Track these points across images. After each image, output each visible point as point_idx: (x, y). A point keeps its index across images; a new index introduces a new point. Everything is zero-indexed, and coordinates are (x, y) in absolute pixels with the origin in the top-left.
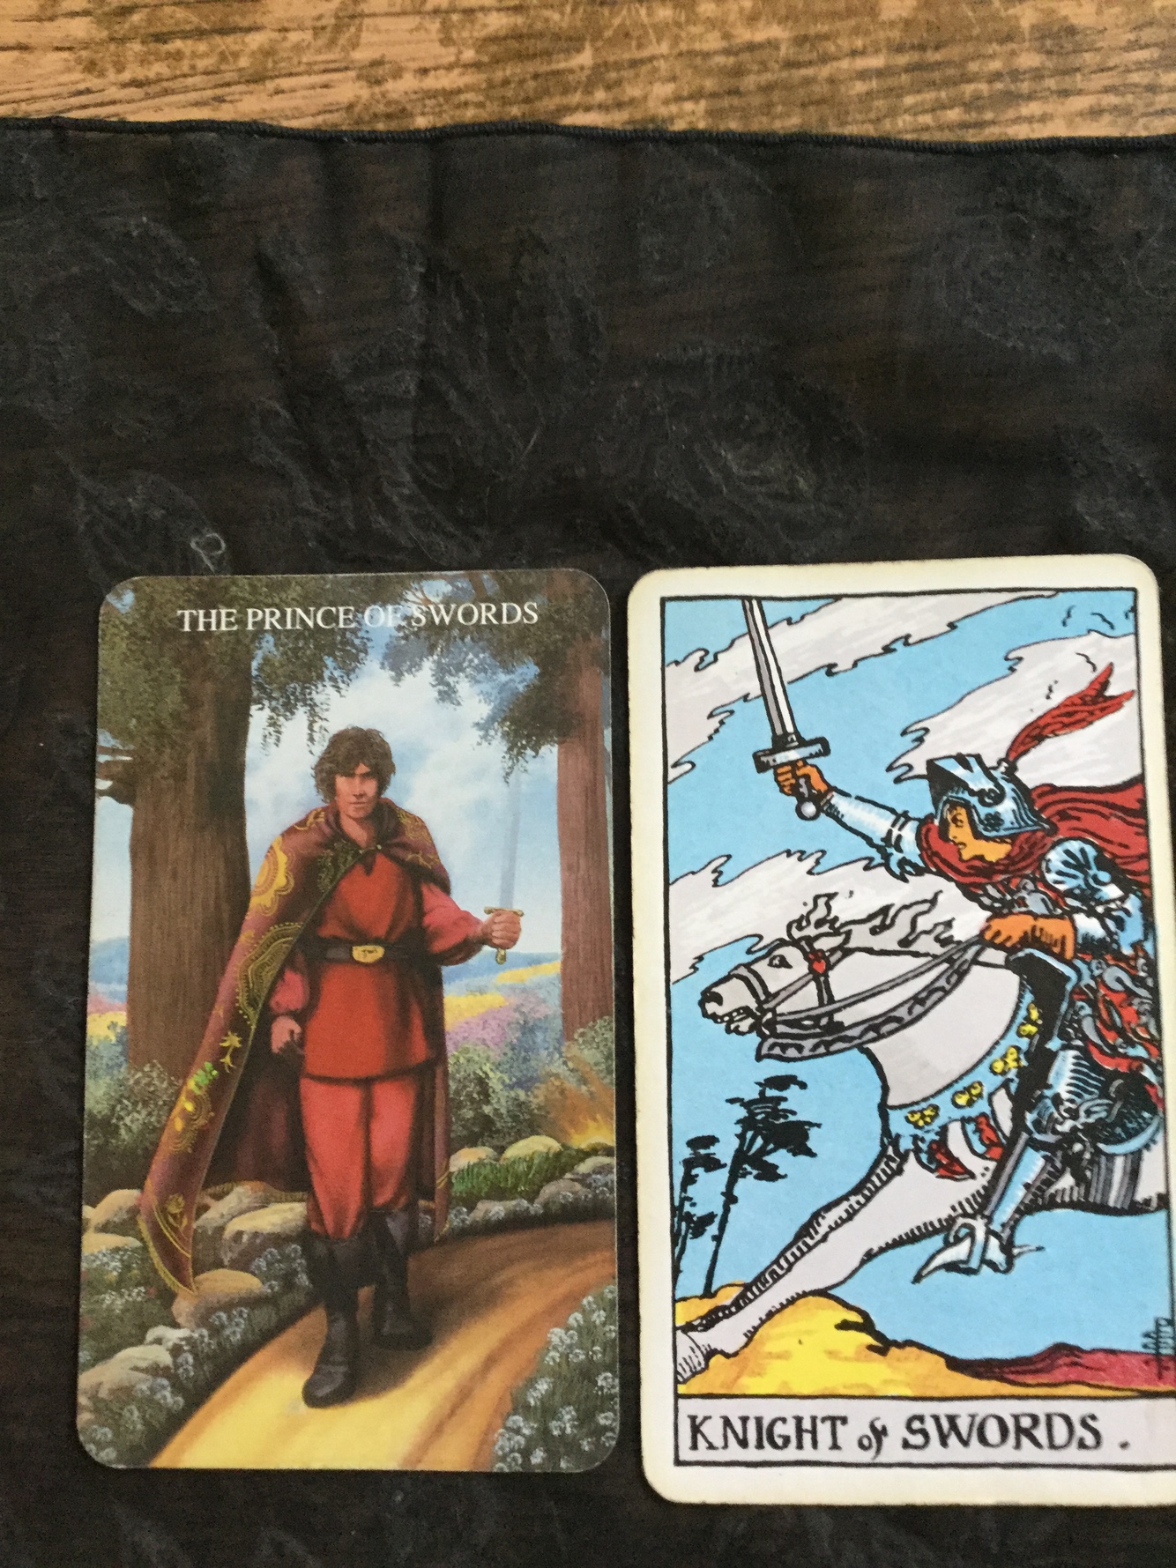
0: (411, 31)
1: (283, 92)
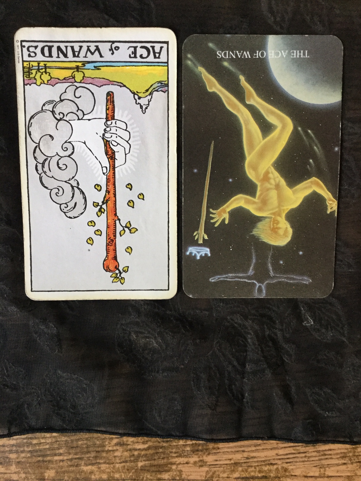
0: (191, 475)
1: (229, 459)
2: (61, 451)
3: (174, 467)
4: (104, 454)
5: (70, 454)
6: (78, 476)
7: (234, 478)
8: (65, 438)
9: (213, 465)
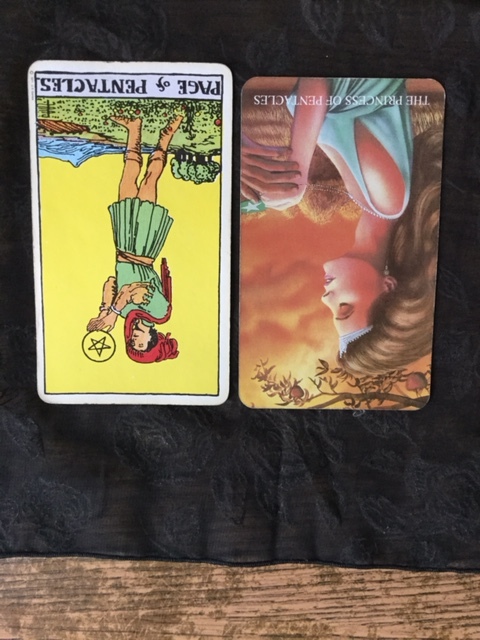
2: (41, 592)
3: (184, 618)
4: (96, 599)
5: (52, 596)
6: (62, 625)
8: (48, 576)
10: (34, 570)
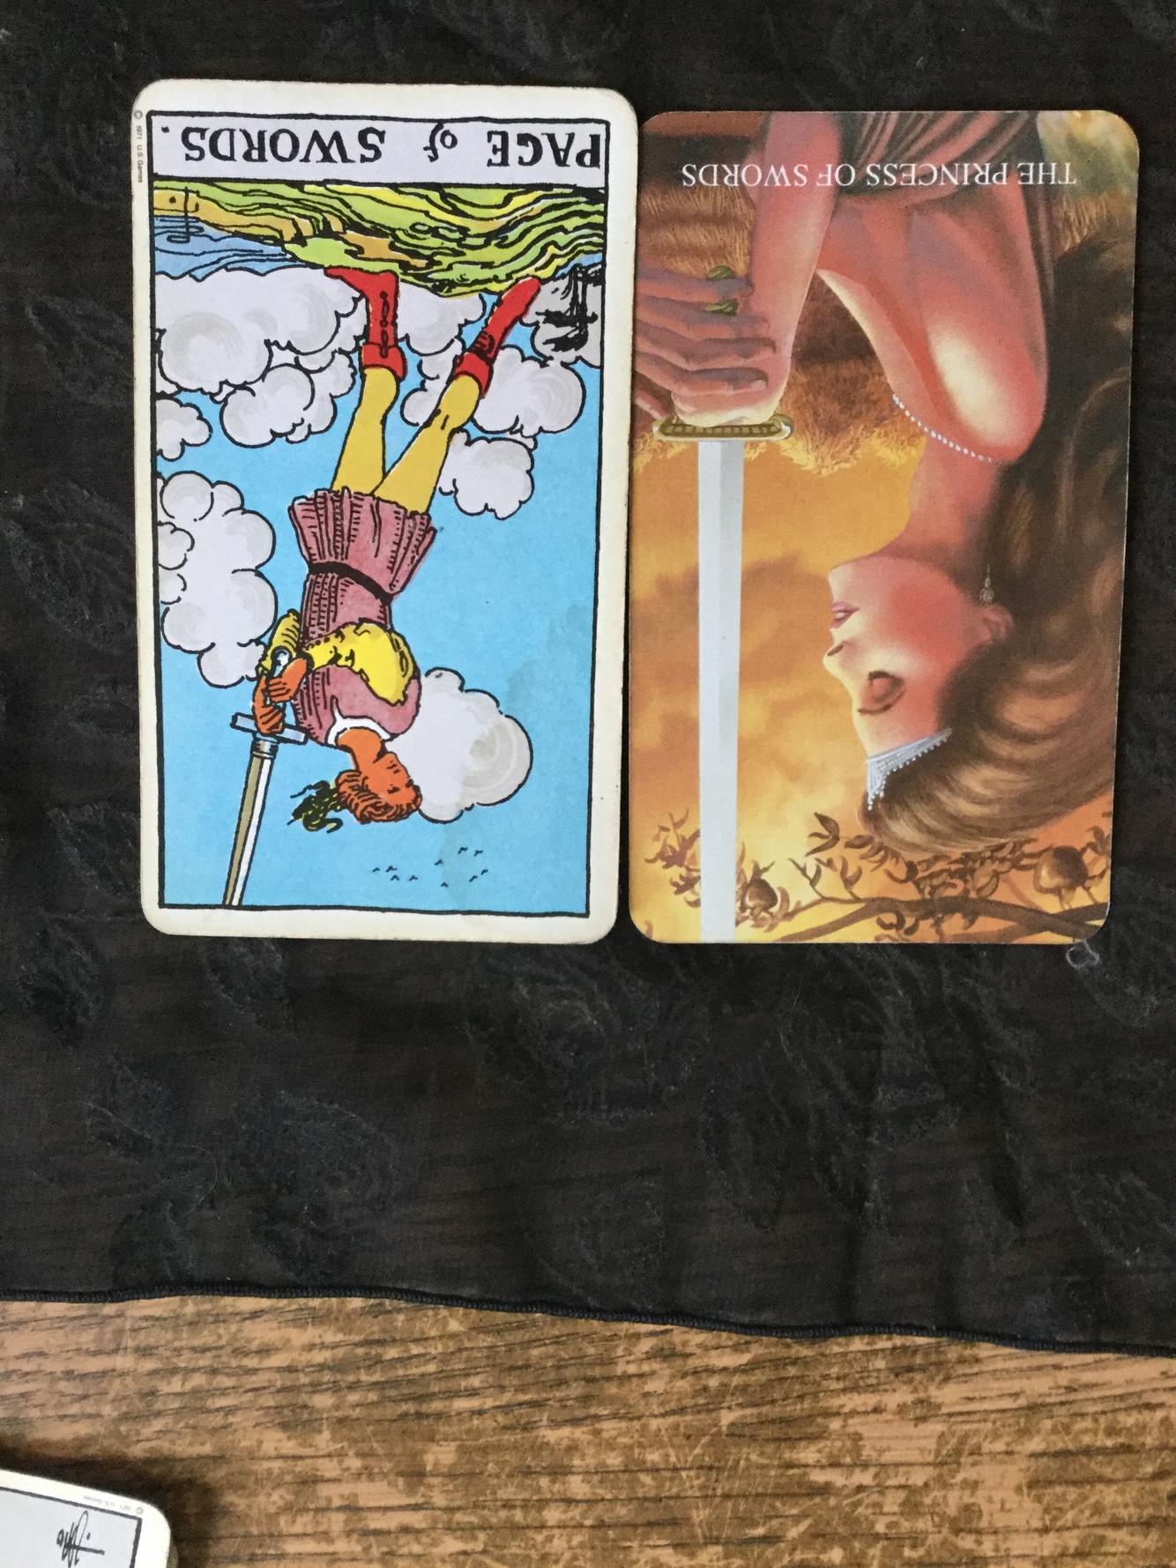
0: (889, 1449)
1: (1011, 1395)
2: (476, 1382)
3: (835, 1424)
4: (612, 1389)
5: (502, 1388)
6: (529, 1461)
7: (1028, 1453)
8: (489, 1340)
9: (961, 1414)
10: (454, 1326)
